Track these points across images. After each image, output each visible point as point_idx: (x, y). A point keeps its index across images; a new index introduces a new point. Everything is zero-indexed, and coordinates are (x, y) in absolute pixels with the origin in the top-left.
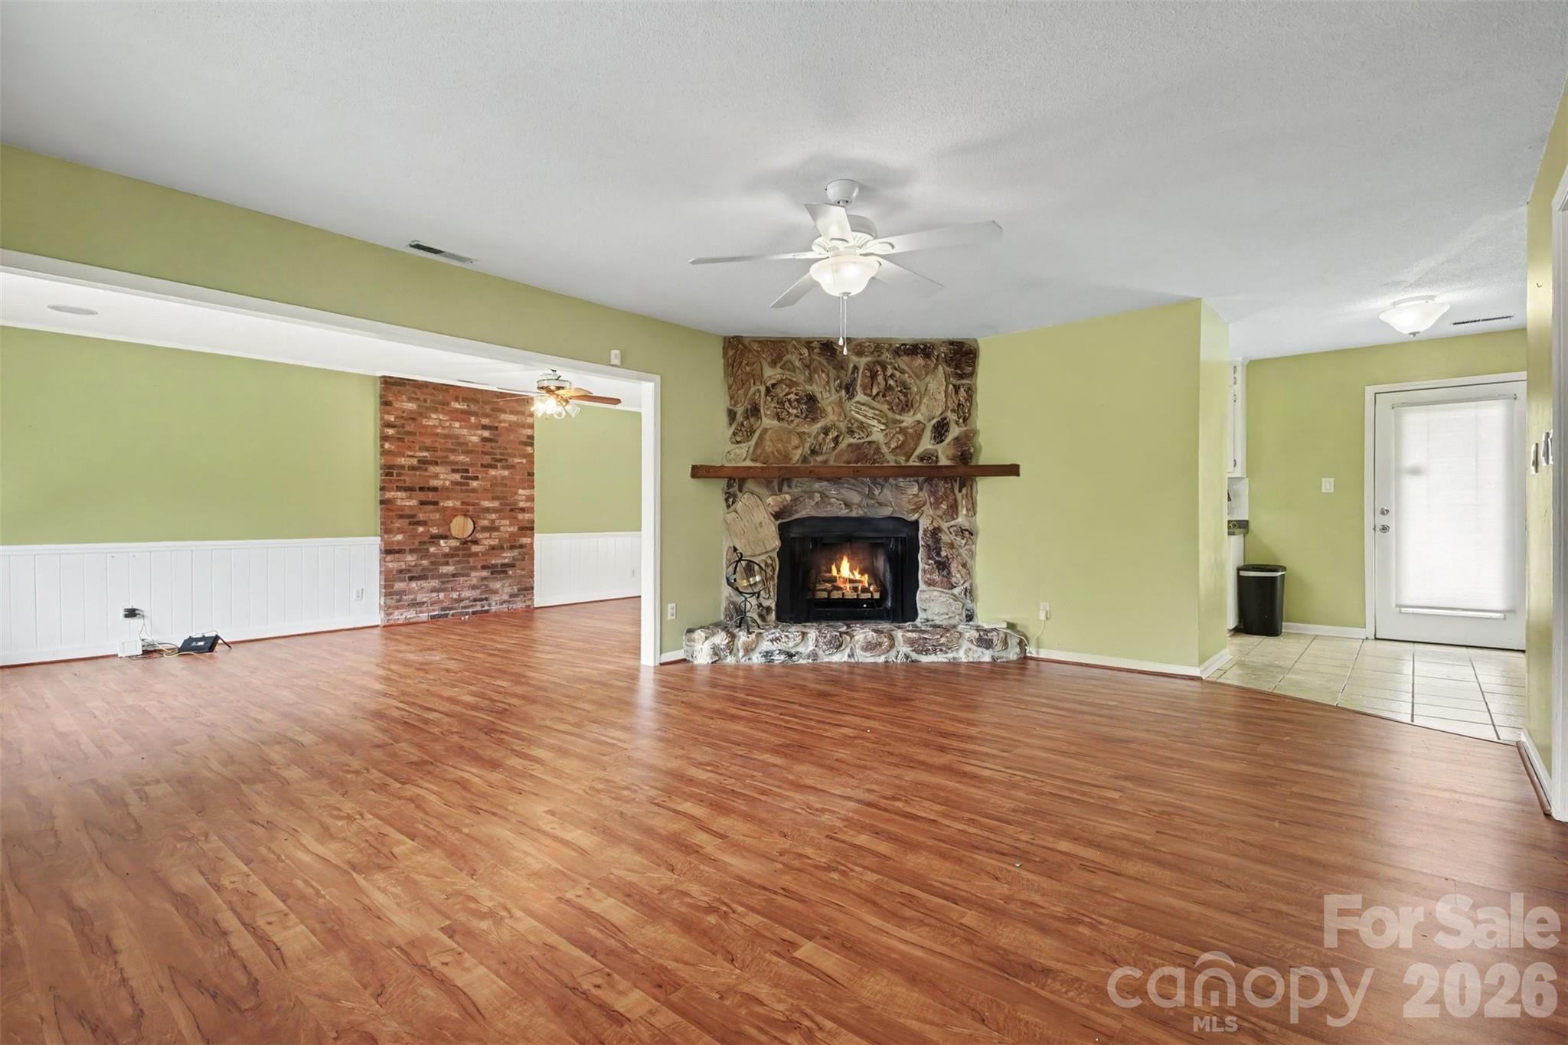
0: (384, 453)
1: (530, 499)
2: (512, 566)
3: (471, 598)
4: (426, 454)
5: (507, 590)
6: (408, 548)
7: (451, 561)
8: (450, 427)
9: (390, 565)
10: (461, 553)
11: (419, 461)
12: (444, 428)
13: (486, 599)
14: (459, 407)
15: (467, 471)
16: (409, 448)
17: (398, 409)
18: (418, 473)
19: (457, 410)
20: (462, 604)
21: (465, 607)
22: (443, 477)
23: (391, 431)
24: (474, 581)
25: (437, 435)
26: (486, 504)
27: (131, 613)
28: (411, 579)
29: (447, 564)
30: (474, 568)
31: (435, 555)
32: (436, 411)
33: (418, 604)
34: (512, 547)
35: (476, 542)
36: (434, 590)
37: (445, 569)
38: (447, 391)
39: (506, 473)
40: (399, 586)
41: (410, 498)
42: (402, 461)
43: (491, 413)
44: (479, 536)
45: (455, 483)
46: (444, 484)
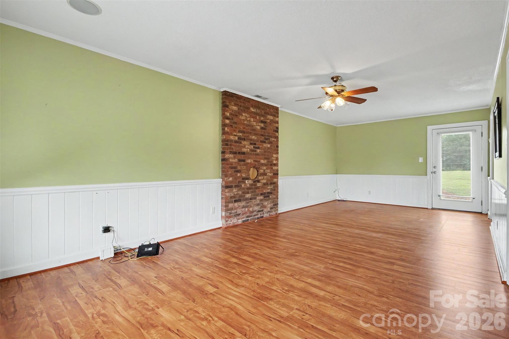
0: (224, 133)
1: (277, 159)
2: (271, 193)
3: (257, 210)
4: (241, 134)
5: (269, 206)
6: (233, 185)
7: (250, 191)
8: (250, 121)
9: (227, 194)
10: (253, 187)
11: (238, 138)
12: (247, 121)
13: (262, 211)
14: (253, 110)
15: (255, 144)
16: (235, 131)
17: (230, 109)
18: (238, 144)
19: (252, 112)
20: (254, 214)
21: (255, 216)
22: (247, 147)
23: (227, 121)
24: (258, 202)
25: (244, 124)
26: (262, 161)
27: (107, 230)
28: (235, 201)
29: (248, 193)
30: (258, 195)
31: (244, 189)
32: (245, 112)
33: (237, 215)
34: (271, 184)
35: (259, 181)
36: (243, 207)
37: (248, 196)
38: (249, 102)
39: (269, 146)
40: (231, 205)
41: (235, 158)
42: (232, 137)
43: (264, 114)
44: (260, 178)
45: (251, 150)
46: (247, 151)
